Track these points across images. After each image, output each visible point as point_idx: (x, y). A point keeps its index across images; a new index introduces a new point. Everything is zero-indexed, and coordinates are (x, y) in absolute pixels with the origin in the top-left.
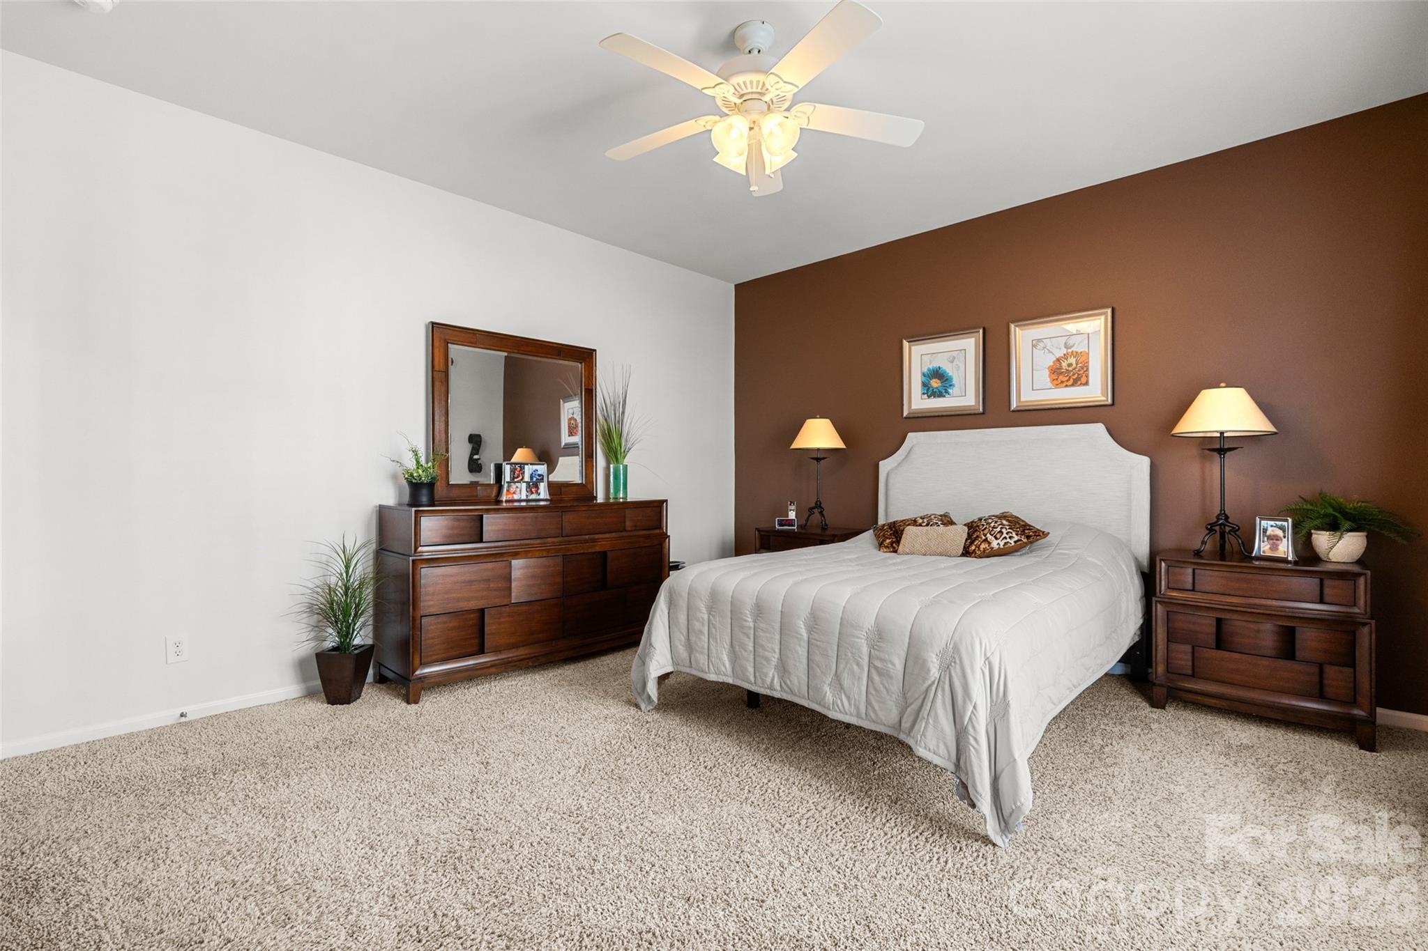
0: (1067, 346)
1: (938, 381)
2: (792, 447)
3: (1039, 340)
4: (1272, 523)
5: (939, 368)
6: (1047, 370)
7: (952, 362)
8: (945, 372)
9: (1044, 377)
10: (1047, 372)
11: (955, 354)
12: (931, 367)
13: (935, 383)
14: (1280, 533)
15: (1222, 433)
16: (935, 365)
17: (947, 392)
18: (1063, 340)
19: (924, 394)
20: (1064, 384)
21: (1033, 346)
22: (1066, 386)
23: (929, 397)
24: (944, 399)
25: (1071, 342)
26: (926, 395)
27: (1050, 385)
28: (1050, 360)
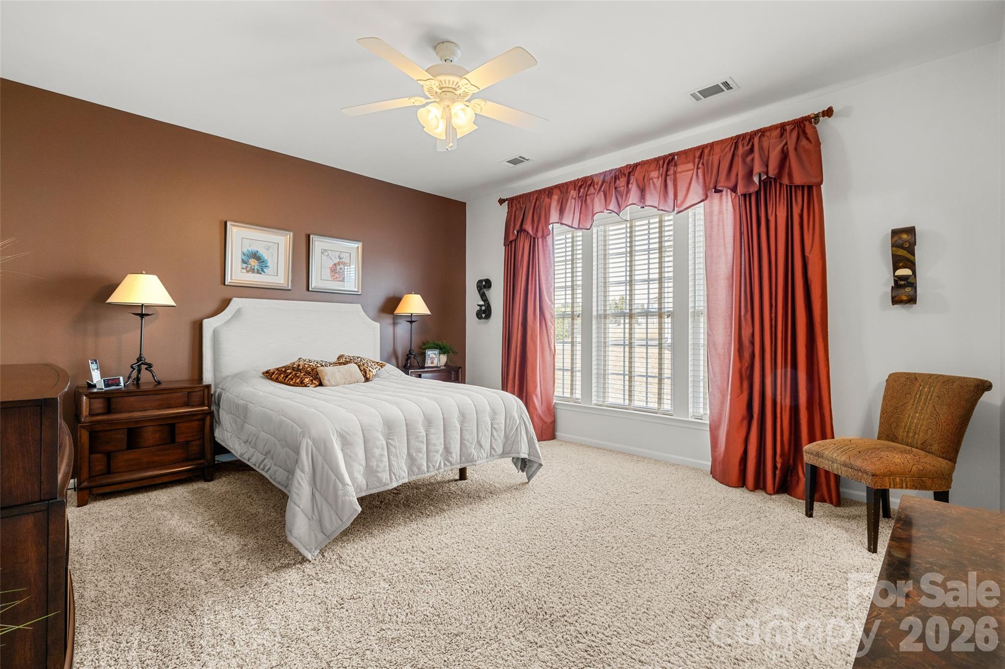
0: (339, 258)
1: (256, 261)
2: (108, 301)
3: (326, 250)
4: (431, 352)
5: (257, 252)
6: (329, 269)
7: (268, 250)
8: (262, 256)
9: (327, 273)
10: (329, 271)
11: (270, 244)
12: (250, 249)
13: (253, 262)
14: (434, 356)
15: (412, 314)
16: (254, 248)
17: (263, 271)
18: (338, 254)
19: (243, 268)
20: (338, 279)
21: (322, 253)
22: (339, 281)
23: (248, 272)
24: (260, 275)
25: (342, 256)
26: (245, 270)
27: (330, 278)
28: (331, 264)
